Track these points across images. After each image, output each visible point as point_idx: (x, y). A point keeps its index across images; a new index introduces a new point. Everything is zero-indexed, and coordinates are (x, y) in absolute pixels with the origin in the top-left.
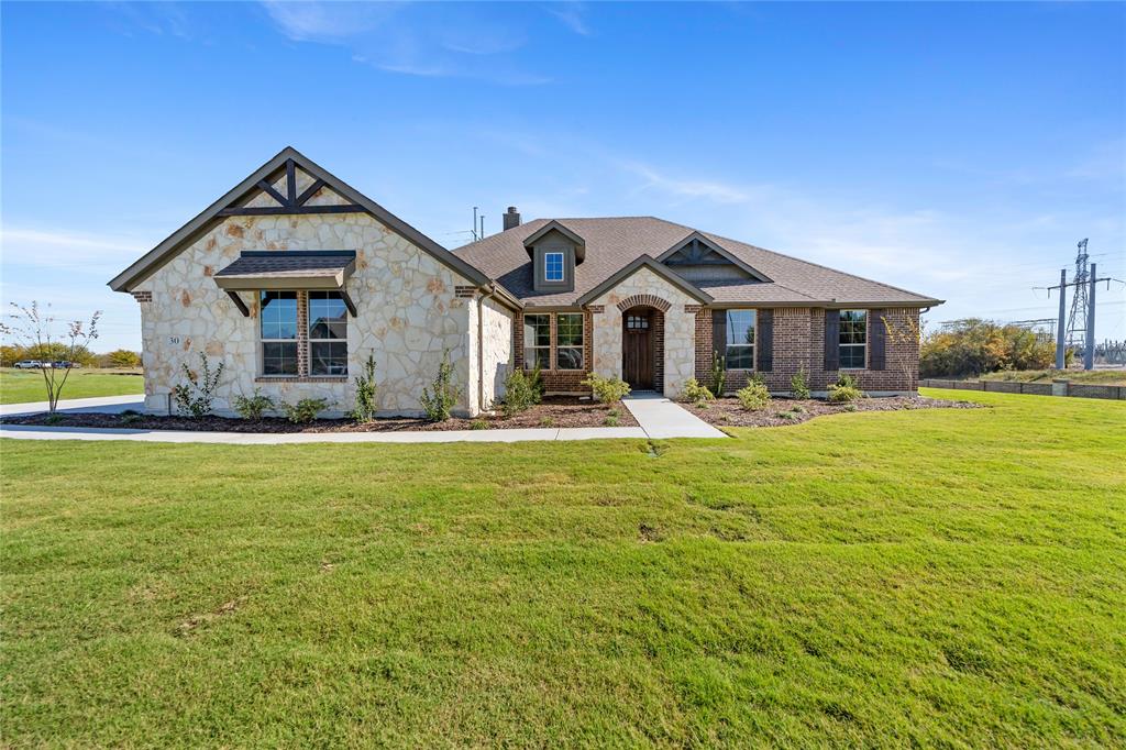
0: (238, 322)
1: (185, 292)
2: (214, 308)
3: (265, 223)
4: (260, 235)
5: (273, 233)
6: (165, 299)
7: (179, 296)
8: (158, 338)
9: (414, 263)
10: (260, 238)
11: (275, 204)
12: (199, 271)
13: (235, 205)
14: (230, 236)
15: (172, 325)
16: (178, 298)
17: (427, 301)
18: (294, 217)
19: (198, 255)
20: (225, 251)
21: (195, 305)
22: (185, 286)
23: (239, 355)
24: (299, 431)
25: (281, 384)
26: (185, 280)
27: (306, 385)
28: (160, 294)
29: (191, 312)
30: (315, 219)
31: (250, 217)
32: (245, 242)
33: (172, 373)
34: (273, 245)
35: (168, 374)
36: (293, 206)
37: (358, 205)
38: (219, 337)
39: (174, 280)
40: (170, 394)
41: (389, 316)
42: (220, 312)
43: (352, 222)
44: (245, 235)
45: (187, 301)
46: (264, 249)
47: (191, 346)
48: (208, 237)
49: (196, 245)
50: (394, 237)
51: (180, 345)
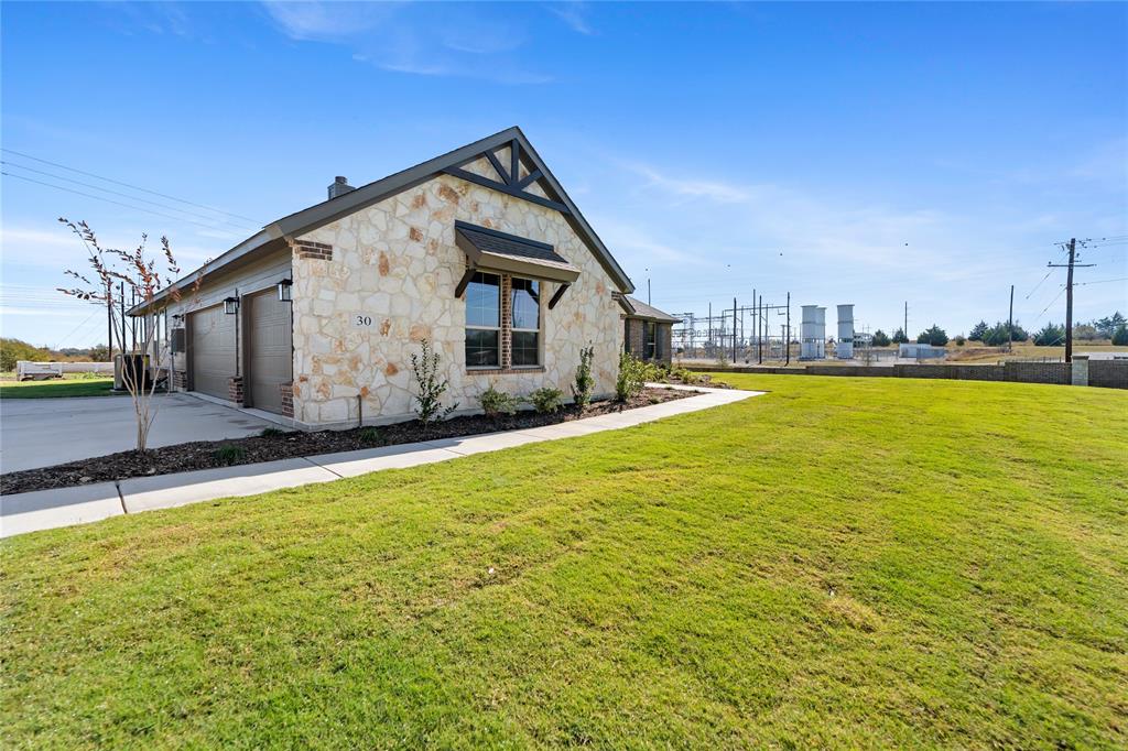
0: (448, 302)
1: (382, 256)
2: (422, 282)
3: (480, 195)
4: (476, 207)
5: (488, 209)
6: (353, 260)
7: (374, 259)
8: (340, 315)
9: (589, 264)
10: (476, 210)
11: (491, 175)
12: (404, 232)
13: (450, 167)
14: (443, 198)
15: (363, 300)
16: (373, 261)
17: (596, 300)
18: (506, 197)
19: (402, 210)
20: (435, 214)
21: (398, 275)
22: (383, 247)
23: (448, 343)
25: (491, 376)
26: (384, 237)
27: (512, 377)
28: (344, 251)
29: (389, 284)
30: (523, 205)
31: (464, 182)
32: (459, 209)
33: (360, 366)
34: (487, 222)
35: (355, 368)
36: (509, 187)
37: (556, 200)
38: (427, 320)
39: (368, 236)
40: (359, 397)
41: (574, 310)
42: (429, 288)
43: (551, 218)
44: (460, 201)
45: (384, 268)
46: (479, 224)
47: (391, 329)
48: (417, 191)
49: (400, 196)
50: (577, 241)
51: (375, 328)
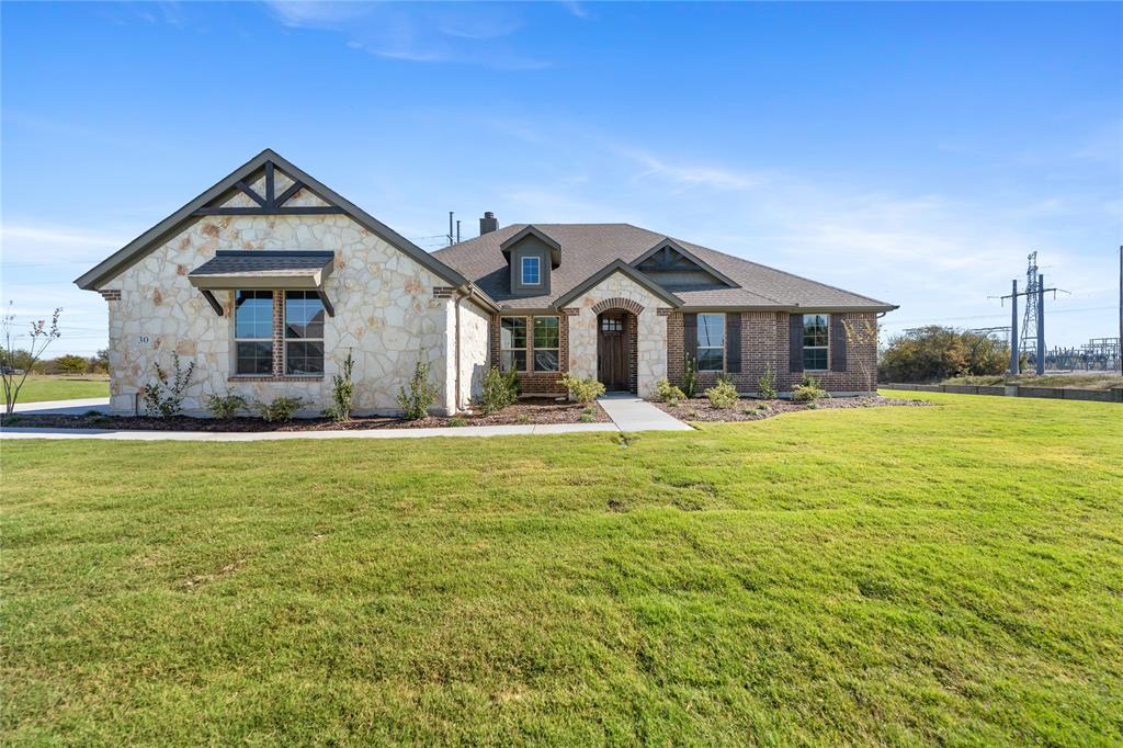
0: (211, 321)
1: (156, 291)
2: (186, 307)
3: (241, 223)
4: (237, 235)
5: (249, 233)
6: (136, 297)
7: (150, 294)
8: (126, 337)
9: (392, 264)
10: (237, 237)
11: (253, 204)
12: (172, 269)
13: (211, 205)
14: (205, 235)
15: (141, 324)
16: (149, 296)
17: (406, 301)
18: (272, 218)
19: (171, 254)
20: (199, 250)
21: (168, 304)
22: (156, 284)
23: (211, 354)
24: (273, 430)
25: (255, 384)
26: (157, 278)
27: (281, 385)
28: (129, 292)
29: (162, 311)
30: (293, 220)
31: (226, 217)
32: (220, 241)
33: (140, 373)
34: (249, 245)
35: (136, 373)
36: (272, 207)
37: (336, 207)
38: (192, 336)
39: (145, 279)
40: (137, 394)
41: (367, 316)
42: (193, 311)
43: (331, 223)
44: (220, 234)
45: (158, 300)
46: (240, 249)
47: (161, 345)
48: (183, 236)
49: (169, 244)
50: (373, 239)
51: (149, 345)
